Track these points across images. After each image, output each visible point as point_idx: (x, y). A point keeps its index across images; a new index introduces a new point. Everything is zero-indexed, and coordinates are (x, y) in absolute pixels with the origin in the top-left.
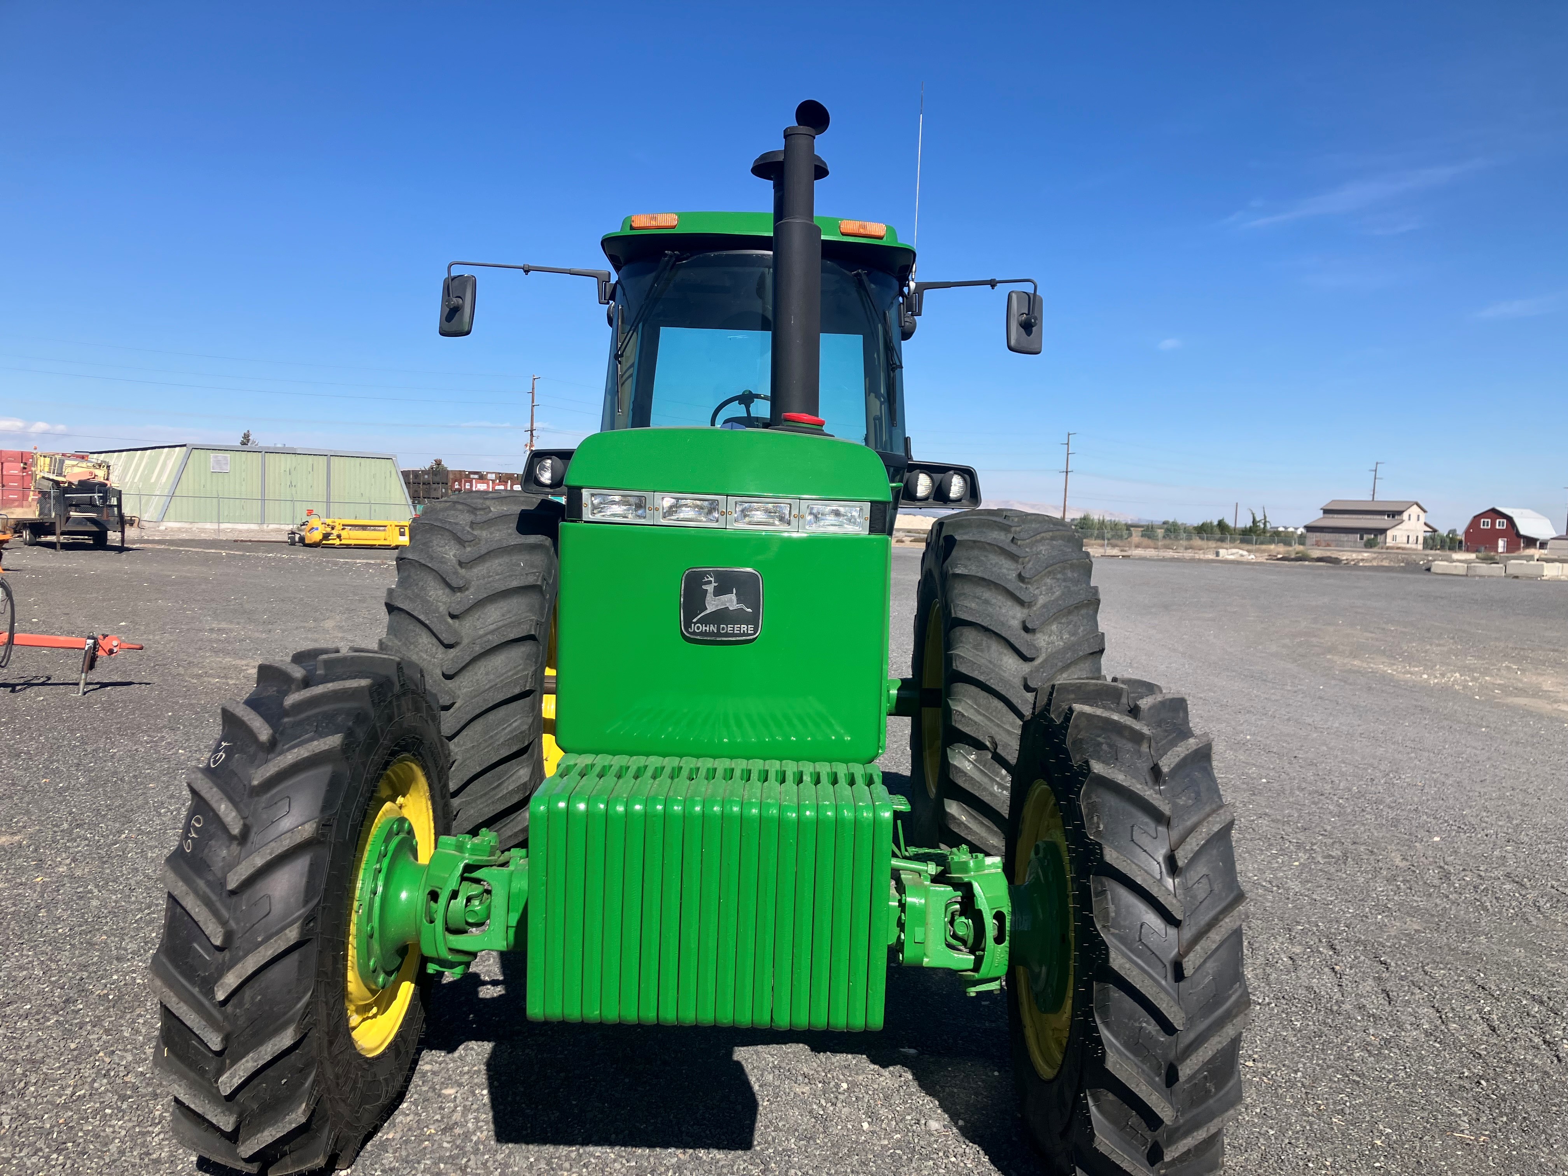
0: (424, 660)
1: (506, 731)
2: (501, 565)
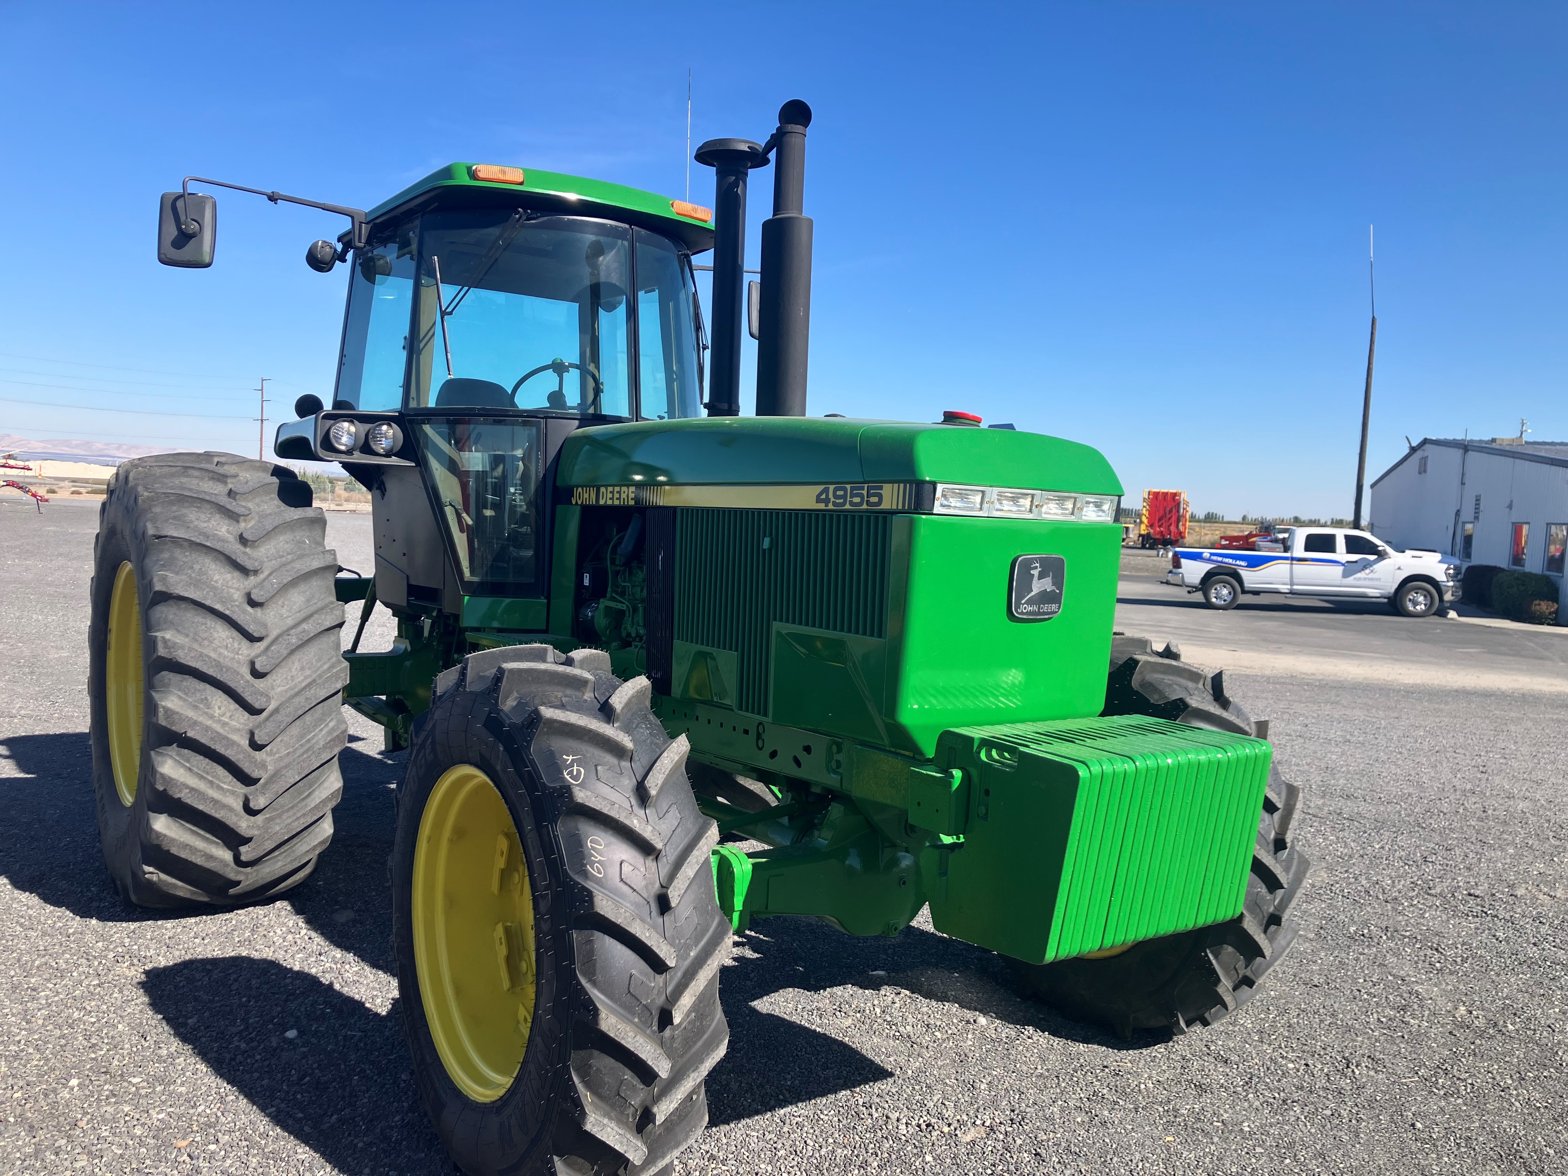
2: (287, 543)
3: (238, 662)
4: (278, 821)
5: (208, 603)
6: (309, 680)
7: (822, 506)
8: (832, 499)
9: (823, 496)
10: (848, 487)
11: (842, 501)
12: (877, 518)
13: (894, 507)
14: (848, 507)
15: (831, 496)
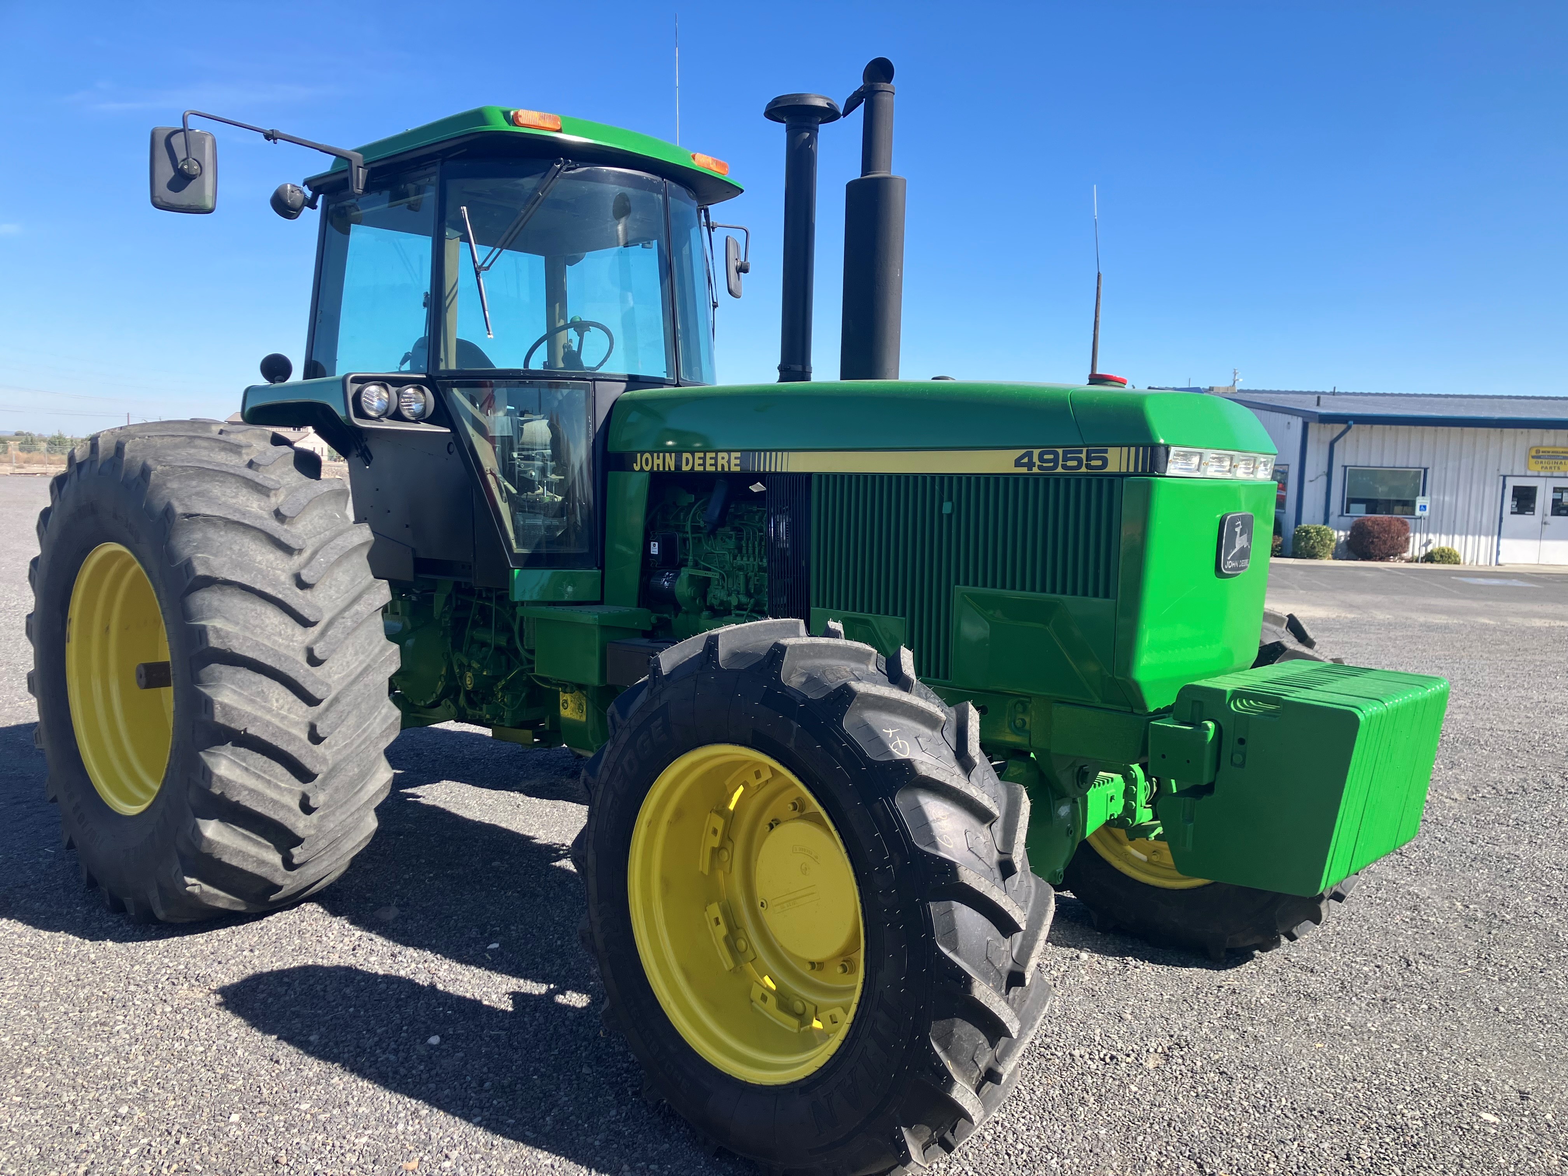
0: (280, 645)
1: (378, 720)
2: (321, 518)
3: (293, 650)
4: (331, 818)
5: (258, 586)
6: (364, 665)
7: (1024, 470)
8: (1038, 463)
9: (1026, 460)
10: (1060, 451)
11: (1052, 464)
12: (1100, 482)
13: (1124, 470)
14: (1060, 470)
15: (1035, 459)
